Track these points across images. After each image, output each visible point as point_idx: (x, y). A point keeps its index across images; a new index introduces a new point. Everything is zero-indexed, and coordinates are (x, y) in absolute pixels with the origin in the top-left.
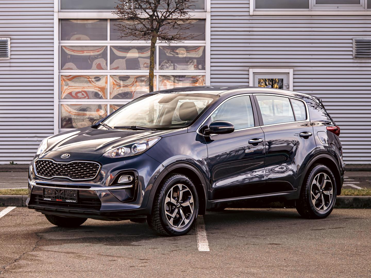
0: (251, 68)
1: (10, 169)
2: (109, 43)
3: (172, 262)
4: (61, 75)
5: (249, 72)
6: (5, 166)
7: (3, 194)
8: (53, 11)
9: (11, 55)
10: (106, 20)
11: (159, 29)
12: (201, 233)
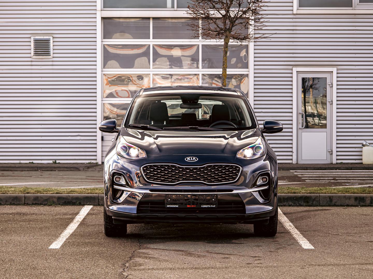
0: (294, 66)
1: (55, 168)
2: (151, 42)
3: (285, 259)
4: (104, 74)
5: (292, 71)
6: (48, 165)
7: (79, 193)
8: (96, 10)
9: (54, 53)
10: (149, 18)
11: (231, 29)
12: (293, 232)
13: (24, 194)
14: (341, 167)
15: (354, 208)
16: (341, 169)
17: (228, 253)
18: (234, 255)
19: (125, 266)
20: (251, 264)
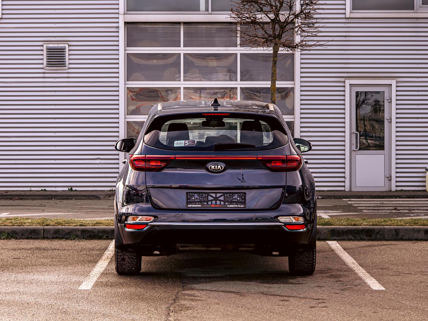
0: (347, 78)
2: (182, 50)
4: (127, 88)
5: (345, 83)
6: (63, 193)
8: (118, 13)
11: (281, 36)
12: (358, 270)
13: (43, 226)
14: (402, 195)
15: (424, 242)
16: (401, 197)
17: (286, 294)
18: (293, 297)
19: (170, 309)
20: (315, 307)
